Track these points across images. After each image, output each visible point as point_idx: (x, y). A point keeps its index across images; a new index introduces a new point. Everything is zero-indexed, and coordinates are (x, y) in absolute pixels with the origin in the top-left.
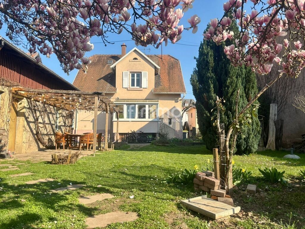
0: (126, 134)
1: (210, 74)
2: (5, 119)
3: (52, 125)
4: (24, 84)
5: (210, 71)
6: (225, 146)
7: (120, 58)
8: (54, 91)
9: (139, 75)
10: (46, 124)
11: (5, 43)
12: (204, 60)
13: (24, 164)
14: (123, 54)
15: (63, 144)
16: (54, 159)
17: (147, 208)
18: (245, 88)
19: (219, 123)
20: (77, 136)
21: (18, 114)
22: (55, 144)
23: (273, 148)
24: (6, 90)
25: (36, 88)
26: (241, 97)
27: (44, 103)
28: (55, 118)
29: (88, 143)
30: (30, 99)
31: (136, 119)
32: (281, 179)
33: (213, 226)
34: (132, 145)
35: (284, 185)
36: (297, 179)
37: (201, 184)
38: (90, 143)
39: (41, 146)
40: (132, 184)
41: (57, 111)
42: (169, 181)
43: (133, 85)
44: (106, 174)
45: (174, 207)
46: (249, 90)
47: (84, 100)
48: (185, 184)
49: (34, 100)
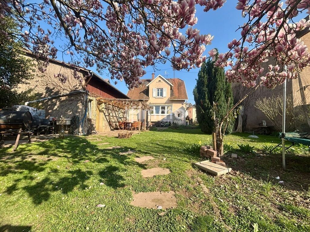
0: (155, 122)
1: (205, 88)
2: (94, 114)
3: (117, 117)
4: (103, 96)
5: (205, 87)
6: (219, 131)
7: (151, 81)
8: (118, 99)
9: (162, 90)
10: (114, 116)
11: (93, 74)
12: (201, 80)
13: (104, 138)
14: (153, 78)
15: (123, 127)
16: (119, 136)
17: (175, 167)
18: (225, 96)
19: (215, 118)
20: (130, 123)
21: (100, 111)
22: (118, 127)
23: (241, 131)
24: (94, 99)
25: (109, 98)
26: (223, 102)
27: (113, 106)
28: (118, 114)
29: (136, 127)
30: (106, 104)
31: (160, 114)
32: (252, 151)
33: (216, 179)
34: (158, 128)
35: (254, 154)
36: (261, 151)
37: (205, 153)
38: (137, 127)
39: (112, 128)
40: (162, 151)
41: (119, 110)
42: (184, 150)
43: (158, 95)
44: (148, 144)
45: (190, 166)
46: (228, 97)
47: (133, 104)
48: (194, 152)
49: (108, 104)
